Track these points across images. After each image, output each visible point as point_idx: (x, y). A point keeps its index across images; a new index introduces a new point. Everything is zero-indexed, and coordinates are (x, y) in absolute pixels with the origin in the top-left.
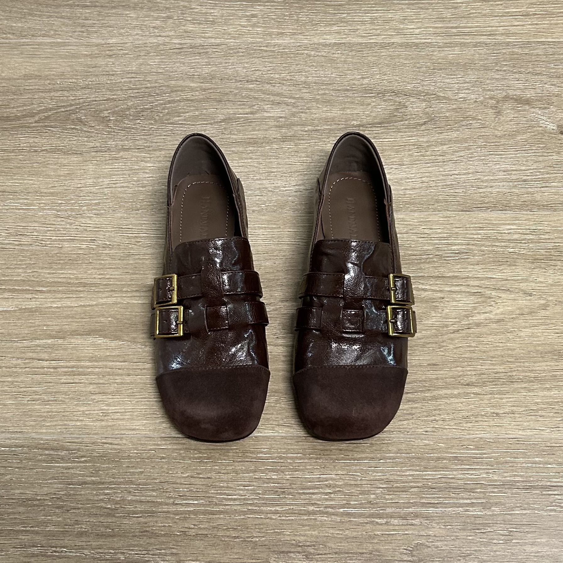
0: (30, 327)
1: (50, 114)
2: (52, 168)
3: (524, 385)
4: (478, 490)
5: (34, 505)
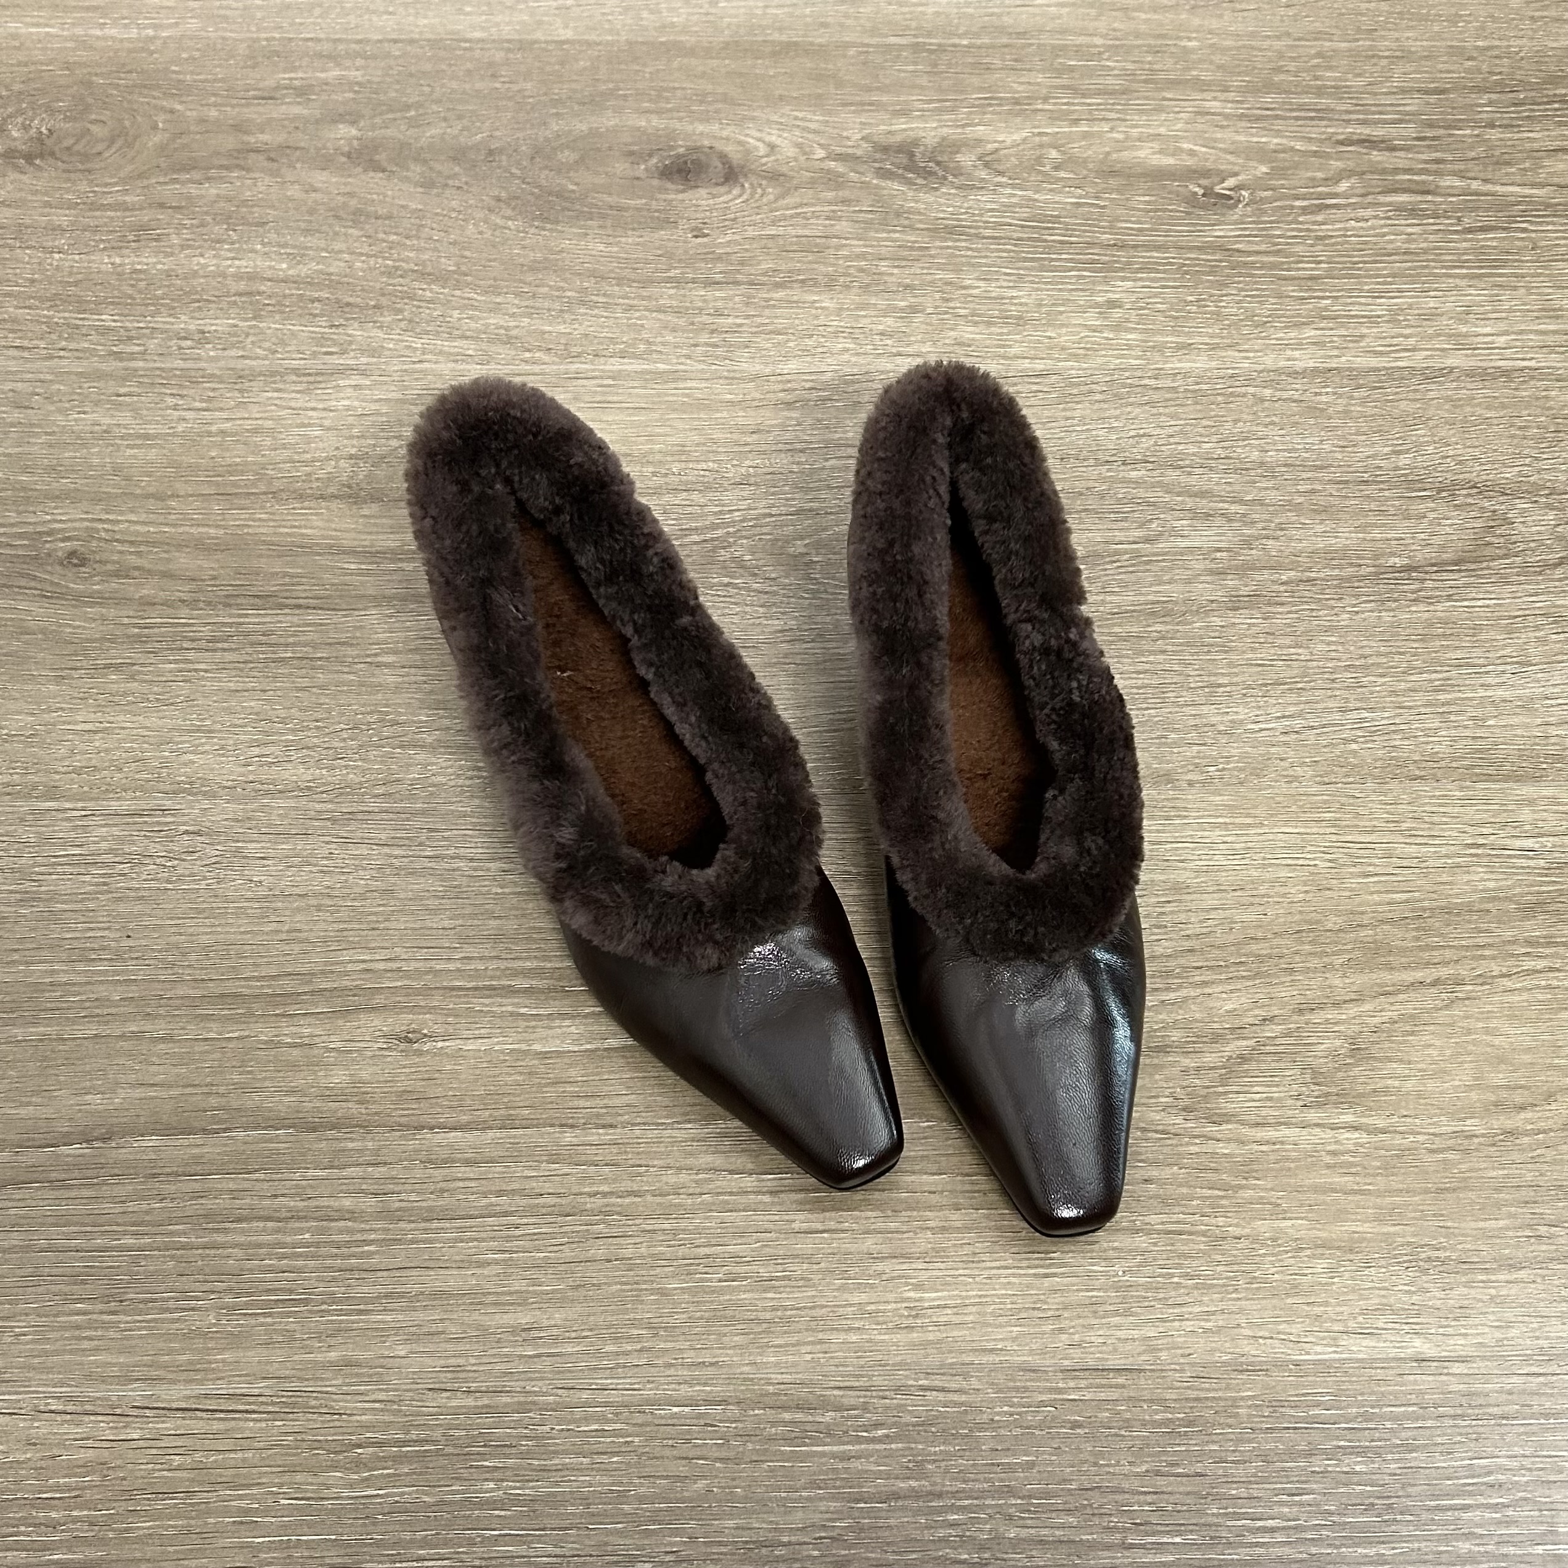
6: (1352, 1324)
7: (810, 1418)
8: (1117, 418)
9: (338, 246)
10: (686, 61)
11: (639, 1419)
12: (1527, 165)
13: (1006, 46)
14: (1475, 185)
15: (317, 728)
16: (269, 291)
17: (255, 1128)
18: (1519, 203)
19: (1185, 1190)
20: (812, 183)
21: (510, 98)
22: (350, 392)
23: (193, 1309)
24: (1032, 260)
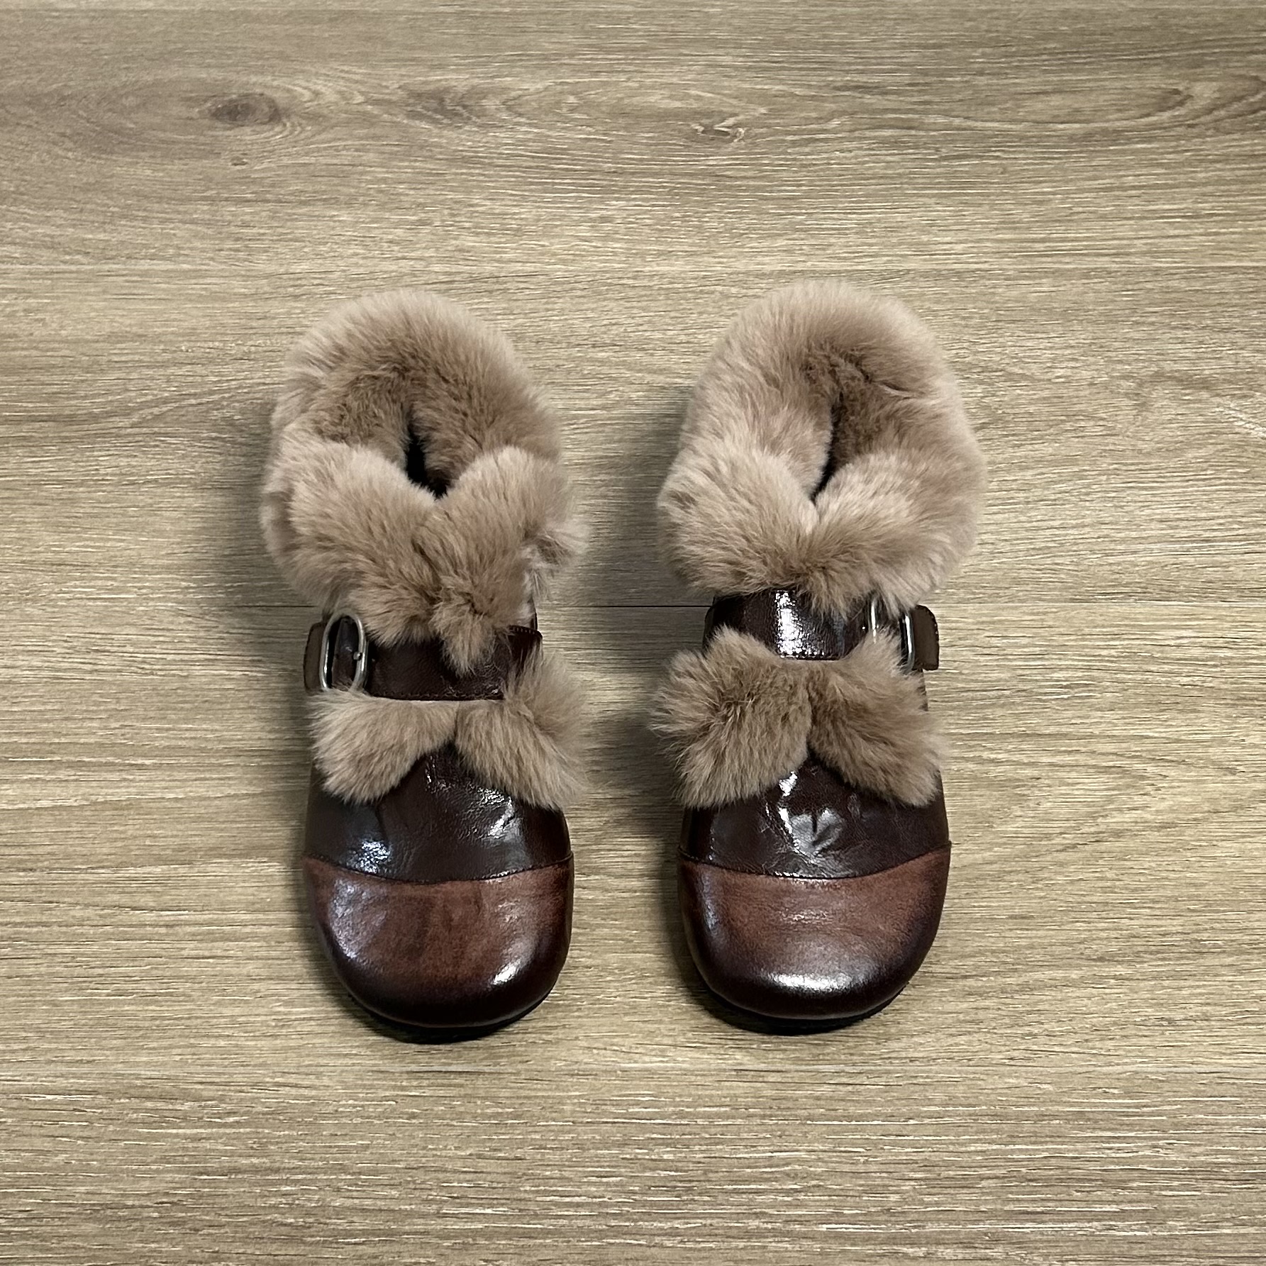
0: (116, 840)
1: (165, 409)
2: (168, 518)
3: (1229, 960)
4: (1135, 1185)
5: (120, 1219)
6: (681, 1039)
7: (170, 1107)
8: (593, 310)
10: (251, 26)
11: (15, 1104)
12: (1009, 105)
13: (545, 13)
14: (957, 121)
18: (996, 136)
21: (87, 56)
24: (539, 184)
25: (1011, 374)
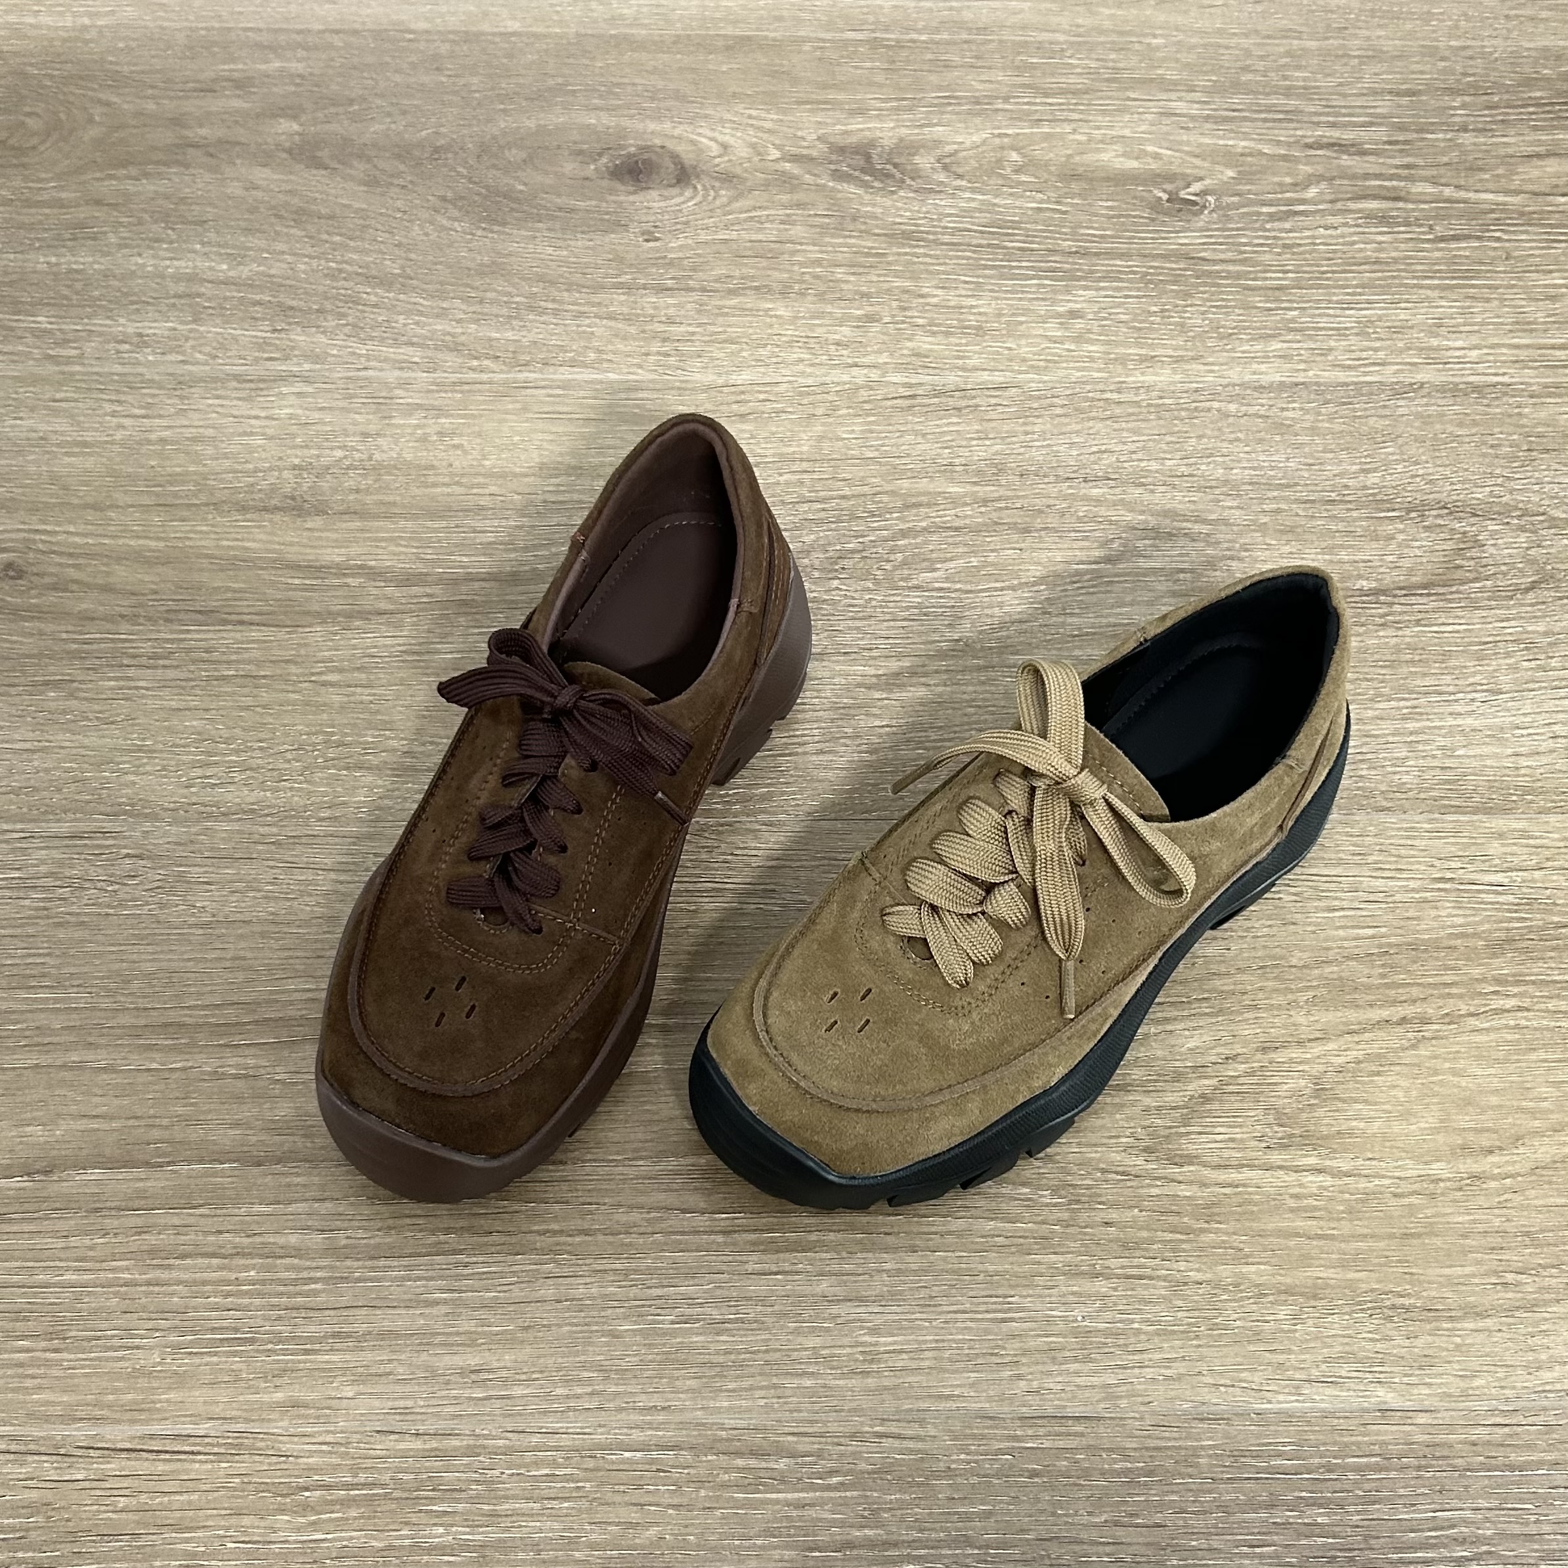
6: (1315, 1373)
7: (764, 1465)
8: (1078, 433)
9: (280, 246)
10: (636, 55)
11: (591, 1464)
12: (1500, 171)
13: (966, 42)
14: (1448, 192)
15: (261, 748)
16: (209, 293)
17: (201, 1162)
18: (1492, 211)
19: (1145, 1234)
20: (766, 185)
21: (455, 93)
22: (292, 400)
23: (138, 1348)
24: (994, 267)
25: (1554, 519)
